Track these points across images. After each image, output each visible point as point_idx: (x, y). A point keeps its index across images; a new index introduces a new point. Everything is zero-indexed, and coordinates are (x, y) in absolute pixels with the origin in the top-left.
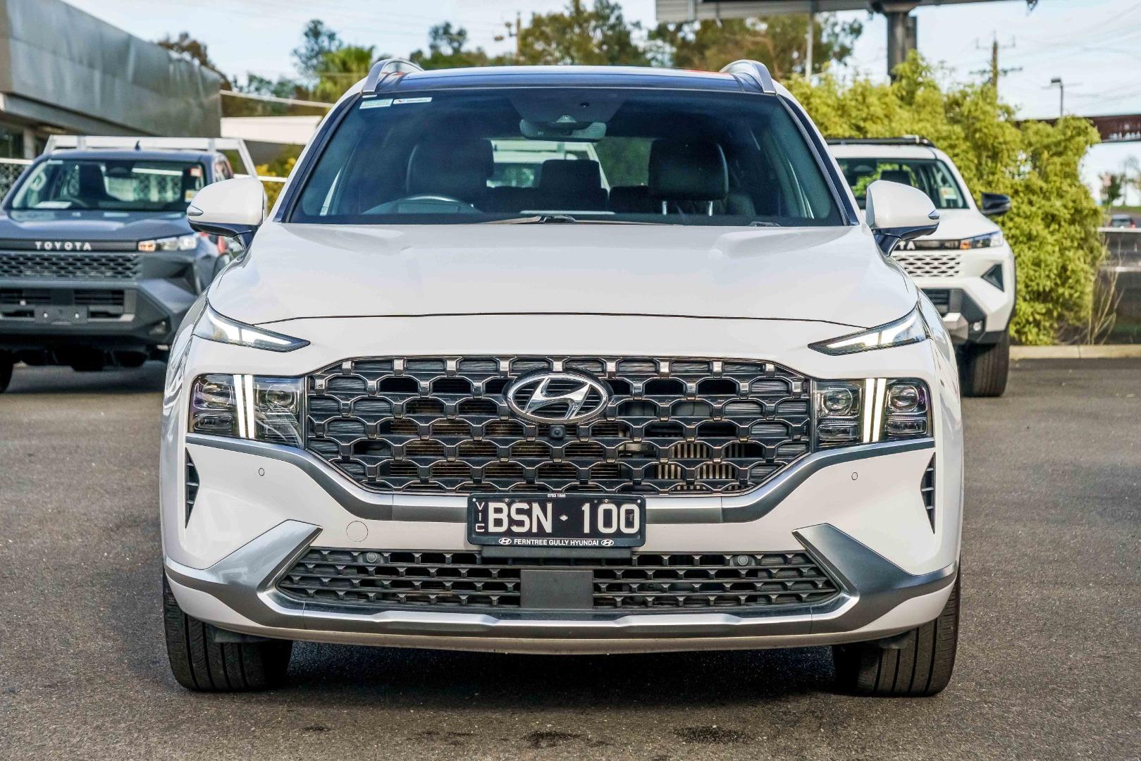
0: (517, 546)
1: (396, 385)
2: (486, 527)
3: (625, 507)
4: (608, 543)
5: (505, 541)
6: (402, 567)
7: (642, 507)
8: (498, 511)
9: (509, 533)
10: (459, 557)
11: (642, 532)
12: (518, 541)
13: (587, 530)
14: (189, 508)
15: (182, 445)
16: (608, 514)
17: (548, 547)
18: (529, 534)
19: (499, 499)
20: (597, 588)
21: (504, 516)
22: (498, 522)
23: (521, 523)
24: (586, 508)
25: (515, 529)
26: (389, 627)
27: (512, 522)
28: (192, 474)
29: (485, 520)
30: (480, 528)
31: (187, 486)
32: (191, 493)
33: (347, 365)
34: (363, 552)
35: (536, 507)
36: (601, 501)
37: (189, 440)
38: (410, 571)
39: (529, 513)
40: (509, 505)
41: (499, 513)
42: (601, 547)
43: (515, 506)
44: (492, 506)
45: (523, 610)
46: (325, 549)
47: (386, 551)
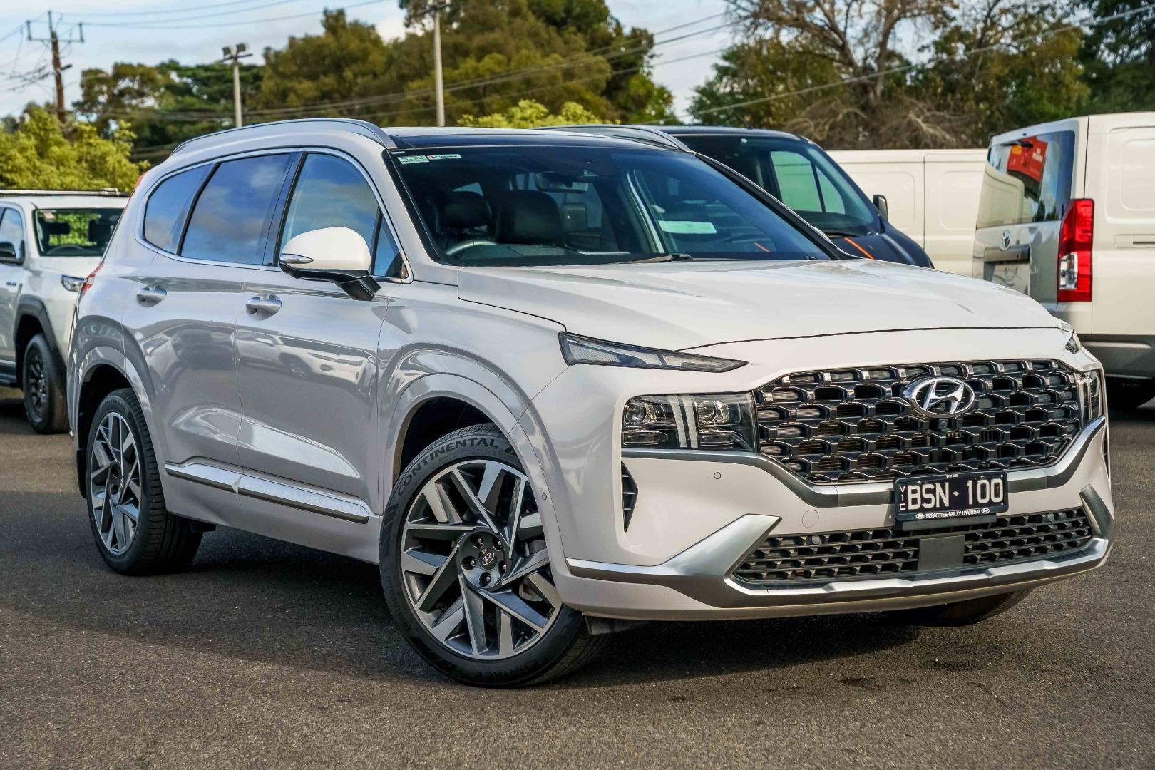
0: (928, 519)
1: (828, 393)
2: (906, 506)
3: (994, 481)
4: (986, 511)
5: (920, 516)
6: (837, 545)
7: (1005, 480)
8: (914, 492)
9: (922, 510)
10: (879, 533)
11: (1005, 500)
12: (929, 515)
13: (971, 502)
14: (627, 516)
15: (617, 460)
16: (983, 486)
17: (949, 518)
18: (934, 509)
19: (914, 483)
20: (967, 550)
21: (917, 496)
22: (914, 501)
23: (928, 501)
24: (970, 484)
25: (926, 506)
26: (833, 597)
27: (924, 500)
28: (629, 484)
29: (906, 501)
30: (903, 507)
31: (624, 496)
32: (629, 502)
33: (786, 380)
34: (810, 536)
35: (938, 485)
36: (979, 479)
37: (624, 455)
38: (844, 549)
39: (933, 491)
40: (921, 487)
41: (915, 492)
42: (982, 515)
43: (925, 487)
44: (910, 488)
45: (920, 572)
46: (780, 536)
47: (827, 533)
